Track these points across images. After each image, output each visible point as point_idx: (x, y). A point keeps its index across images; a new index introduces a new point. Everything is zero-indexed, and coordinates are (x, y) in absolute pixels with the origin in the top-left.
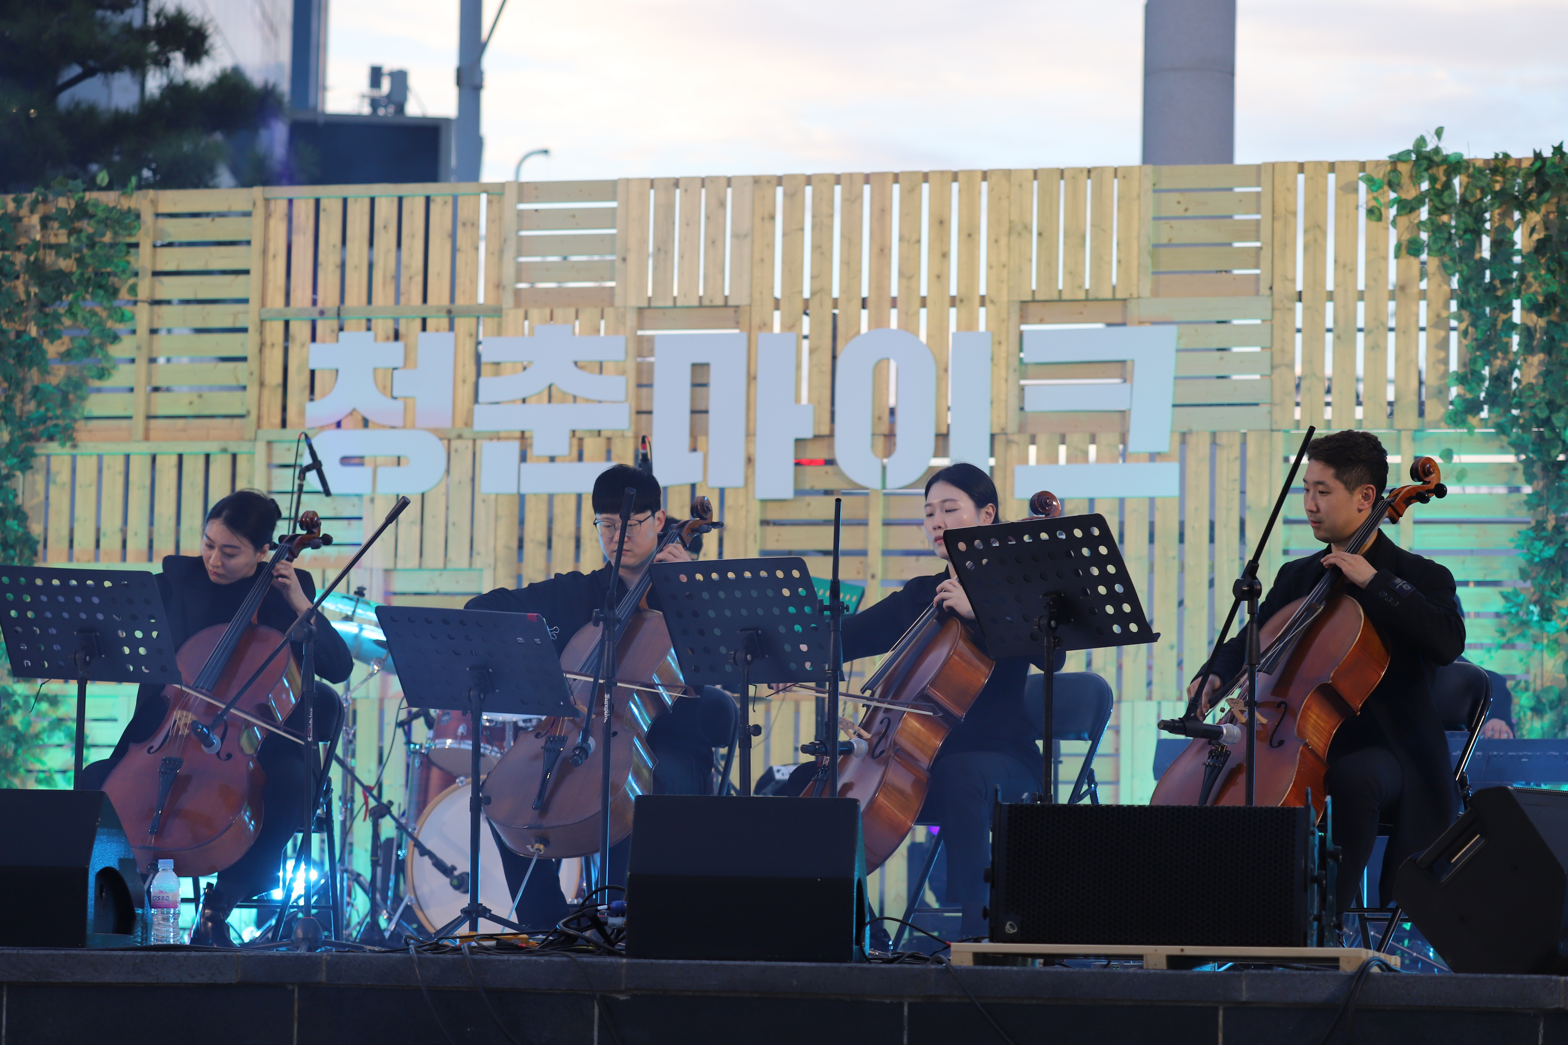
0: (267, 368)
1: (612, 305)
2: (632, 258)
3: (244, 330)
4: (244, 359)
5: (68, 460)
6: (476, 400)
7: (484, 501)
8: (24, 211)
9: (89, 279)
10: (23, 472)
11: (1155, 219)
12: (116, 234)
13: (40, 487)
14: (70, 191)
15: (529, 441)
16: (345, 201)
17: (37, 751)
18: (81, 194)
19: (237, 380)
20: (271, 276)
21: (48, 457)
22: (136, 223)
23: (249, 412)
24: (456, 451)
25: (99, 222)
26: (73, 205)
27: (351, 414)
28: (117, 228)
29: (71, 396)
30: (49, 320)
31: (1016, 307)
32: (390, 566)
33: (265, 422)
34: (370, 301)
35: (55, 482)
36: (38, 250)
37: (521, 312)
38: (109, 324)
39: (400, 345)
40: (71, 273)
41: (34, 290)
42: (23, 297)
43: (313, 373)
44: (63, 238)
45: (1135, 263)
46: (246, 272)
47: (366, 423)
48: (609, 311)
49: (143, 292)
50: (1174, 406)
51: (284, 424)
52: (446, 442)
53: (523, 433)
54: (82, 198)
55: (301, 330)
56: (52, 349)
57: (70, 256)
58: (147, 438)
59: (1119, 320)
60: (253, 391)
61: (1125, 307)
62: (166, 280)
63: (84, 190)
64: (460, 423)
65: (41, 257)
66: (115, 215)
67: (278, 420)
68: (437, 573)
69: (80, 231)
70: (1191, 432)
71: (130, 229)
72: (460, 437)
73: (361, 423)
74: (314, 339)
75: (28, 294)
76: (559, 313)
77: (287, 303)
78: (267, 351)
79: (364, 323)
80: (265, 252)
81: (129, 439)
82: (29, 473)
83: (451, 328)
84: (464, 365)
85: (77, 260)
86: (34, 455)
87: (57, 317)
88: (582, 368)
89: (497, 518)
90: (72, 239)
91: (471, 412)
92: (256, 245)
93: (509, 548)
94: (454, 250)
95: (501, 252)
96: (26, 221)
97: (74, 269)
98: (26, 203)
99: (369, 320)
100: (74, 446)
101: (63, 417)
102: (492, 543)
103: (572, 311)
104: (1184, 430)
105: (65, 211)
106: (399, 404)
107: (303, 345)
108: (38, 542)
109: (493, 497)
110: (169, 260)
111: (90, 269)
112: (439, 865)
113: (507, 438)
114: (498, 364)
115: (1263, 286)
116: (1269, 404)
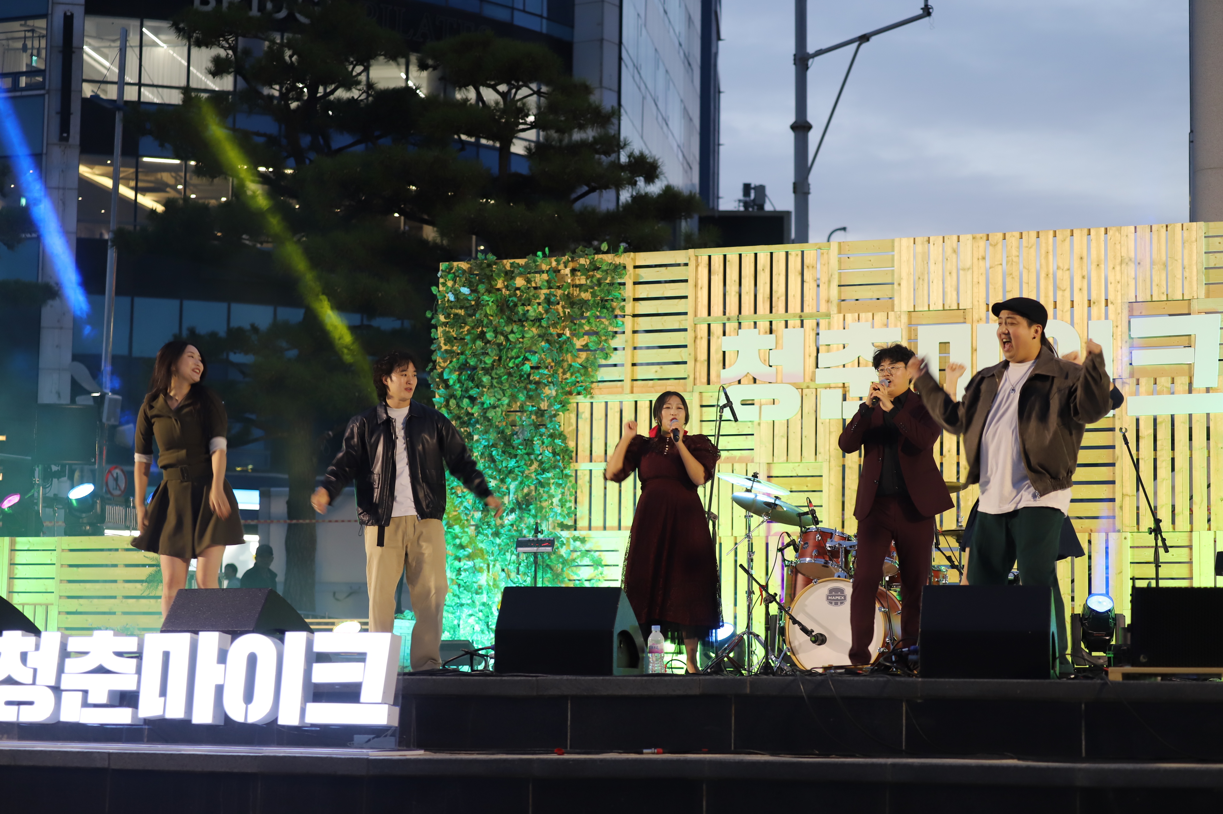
0: (698, 350)
1: (893, 310)
2: (904, 283)
3: (685, 330)
4: (685, 346)
5: (589, 405)
6: (817, 367)
7: (822, 423)
8: (561, 267)
9: (598, 303)
10: (564, 413)
11: (1205, 253)
12: (613, 277)
13: (573, 421)
14: (587, 254)
15: (847, 389)
16: (740, 255)
17: (574, 569)
18: (592, 256)
19: (682, 358)
20: (699, 300)
21: (577, 403)
22: (624, 272)
23: (689, 376)
24: (806, 395)
25: (603, 271)
26: (588, 263)
27: (746, 376)
28: (613, 275)
29: (590, 369)
30: (577, 327)
31: (1126, 305)
32: (771, 462)
33: (698, 381)
34: (755, 312)
35: (581, 418)
36: (569, 288)
37: (841, 316)
38: (610, 329)
39: (773, 336)
40: (589, 300)
41: (567, 311)
42: (562, 315)
43: (724, 352)
44: (583, 281)
45: (1195, 278)
46: (686, 297)
47: (755, 381)
48: (891, 314)
49: (629, 310)
50: (1220, 360)
51: (709, 383)
52: (800, 390)
53: (844, 384)
54: (593, 258)
55: (717, 329)
56: (579, 343)
57: (587, 291)
58: (632, 392)
59: (1187, 312)
60: (691, 363)
61: (1189, 305)
62: (641, 302)
63: (595, 254)
64: (808, 379)
65: (571, 292)
66: (612, 267)
67: (705, 380)
68: (797, 464)
69: (593, 276)
71: (621, 276)
72: (808, 387)
73: (752, 381)
74: (724, 334)
75: (564, 313)
76: (863, 315)
77: (709, 314)
78: (698, 341)
79: (753, 324)
80: (696, 286)
81: (622, 393)
82: (567, 413)
83: (802, 326)
84: (810, 347)
85: (591, 292)
86: (569, 403)
87: (581, 326)
89: (830, 433)
90: (588, 281)
91: (814, 373)
92: (691, 282)
94: (803, 282)
95: (829, 281)
96: (562, 272)
97: (590, 298)
98: (562, 262)
99: (755, 323)
100: (592, 397)
101: (585, 381)
103: (870, 314)
105: (584, 265)
106: (773, 369)
107: (718, 338)
108: (572, 452)
109: (828, 420)
110: (643, 291)
111: (599, 298)
112: (804, 630)
113: (835, 387)
114: (829, 345)
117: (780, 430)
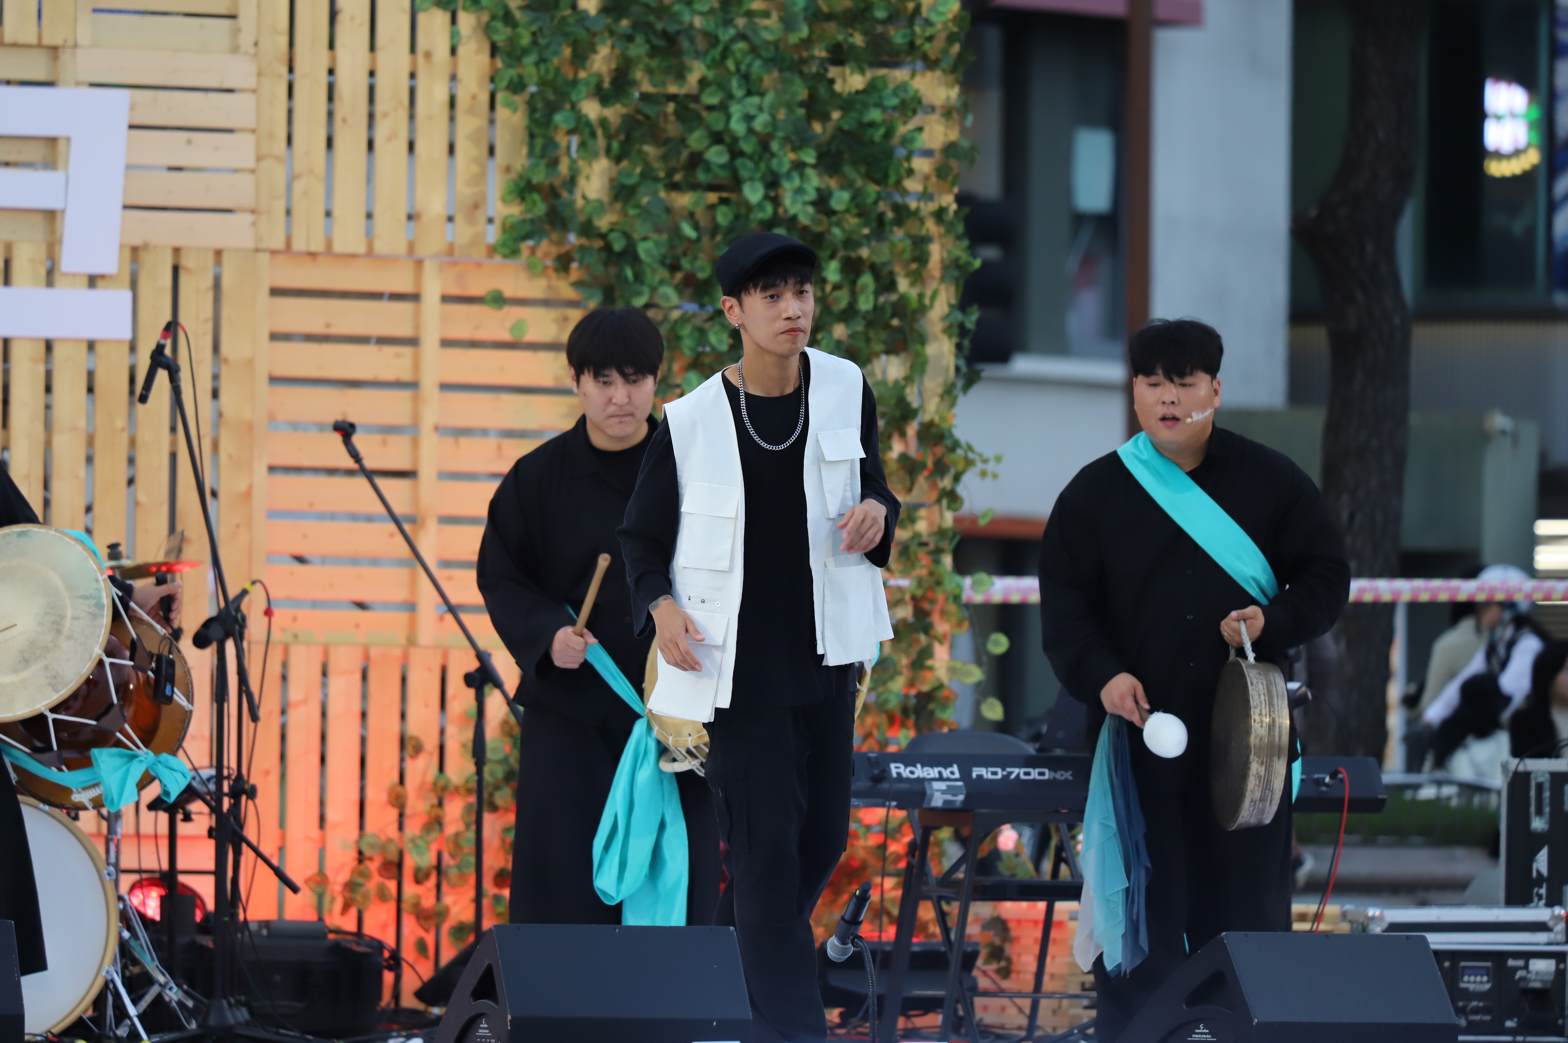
50: (126, 207)
61: (56, 58)
70: (146, 247)
104: (137, 242)
115: (246, 40)
116: (253, 211)
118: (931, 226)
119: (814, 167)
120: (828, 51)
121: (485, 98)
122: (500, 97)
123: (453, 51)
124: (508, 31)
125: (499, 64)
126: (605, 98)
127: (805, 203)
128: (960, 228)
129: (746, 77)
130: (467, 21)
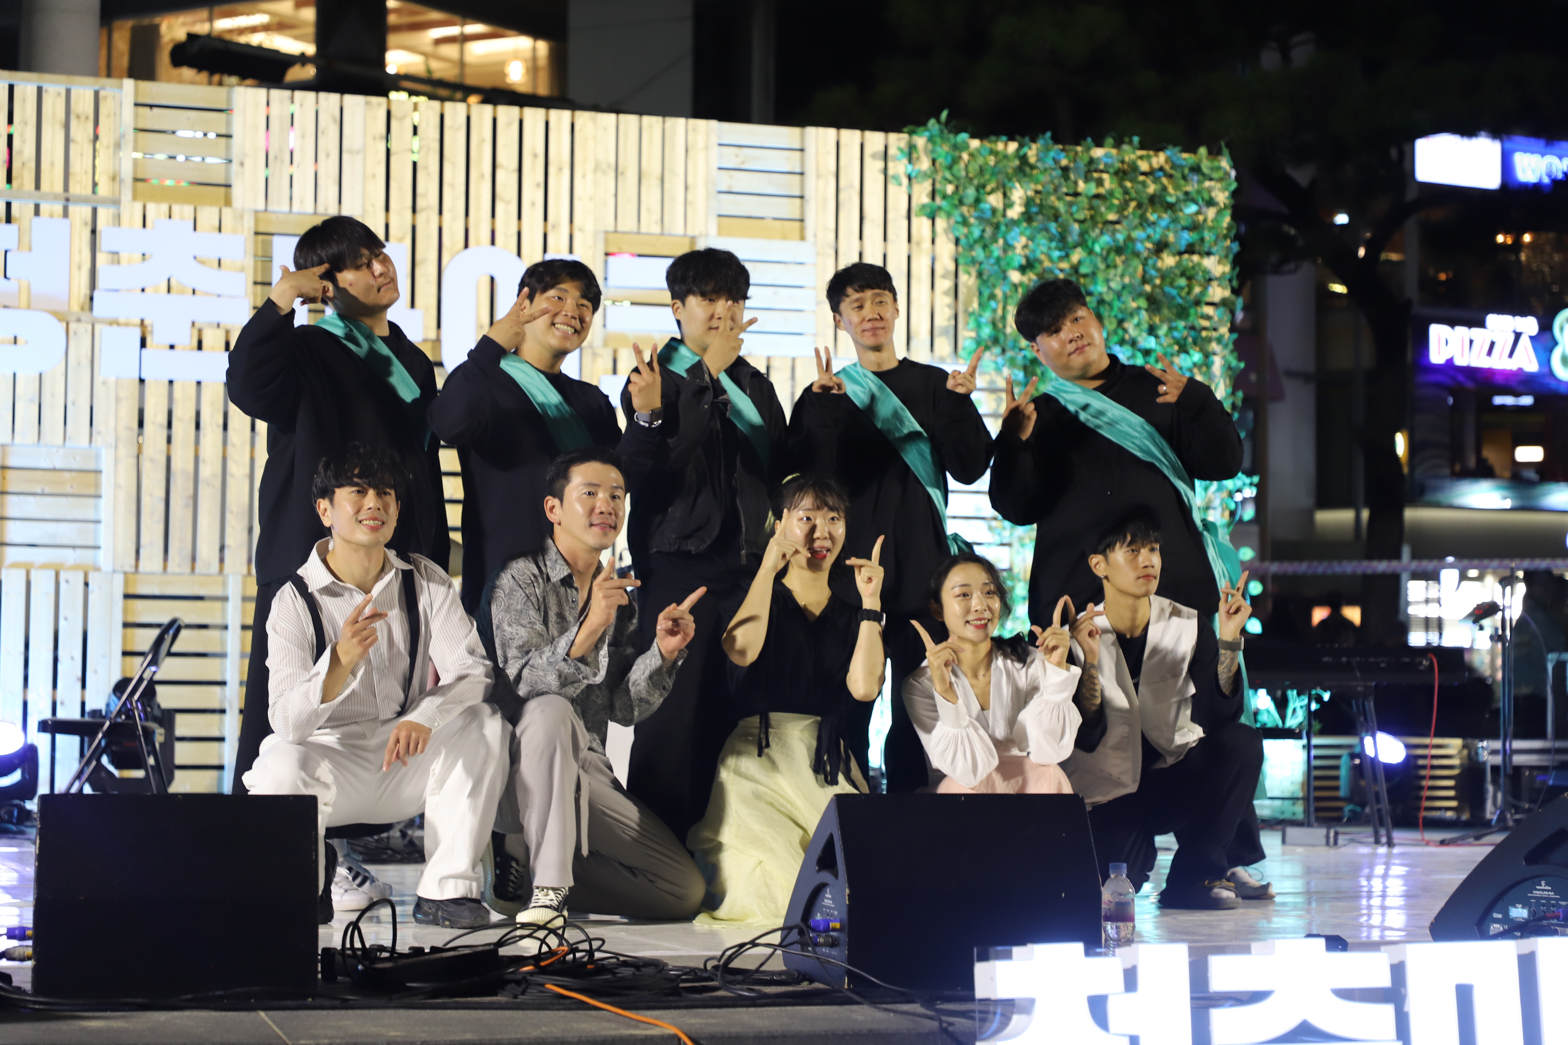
1: (229, 205)
2: (249, 164)
6: (94, 289)
7: (104, 383)
11: (718, 169)
15: (149, 329)
24: (75, 333)
31: (601, 237)
37: (138, 207)
39: (12, 228)
45: (703, 205)
48: (226, 211)
52: (64, 325)
53: (142, 321)
64: (76, 307)
68: (55, 450)
72: (79, 320)
76: (176, 208)
83: (66, 214)
84: (80, 252)
88: (202, 263)
89: (118, 400)
91: (89, 299)
93: (130, 429)
94: (68, 141)
95: (118, 146)
102: (112, 424)
103: (190, 210)
106: (13, 283)
109: (114, 379)
113: (127, 325)
114: (117, 253)
115: (809, 233)
116: (815, 335)
117: (26, 390)
118: (1214, 346)
119: (1147, 310)
120: (1153, 243)
121: (952, 267)
122: (961, 269)
123: (933, 242)
124: (965, 230)
125: (960, 249)
126: (1023, 269)
127: (1141, 331)
128: (1231, 346)
129: (1105, 259)
130: (941, 223)
